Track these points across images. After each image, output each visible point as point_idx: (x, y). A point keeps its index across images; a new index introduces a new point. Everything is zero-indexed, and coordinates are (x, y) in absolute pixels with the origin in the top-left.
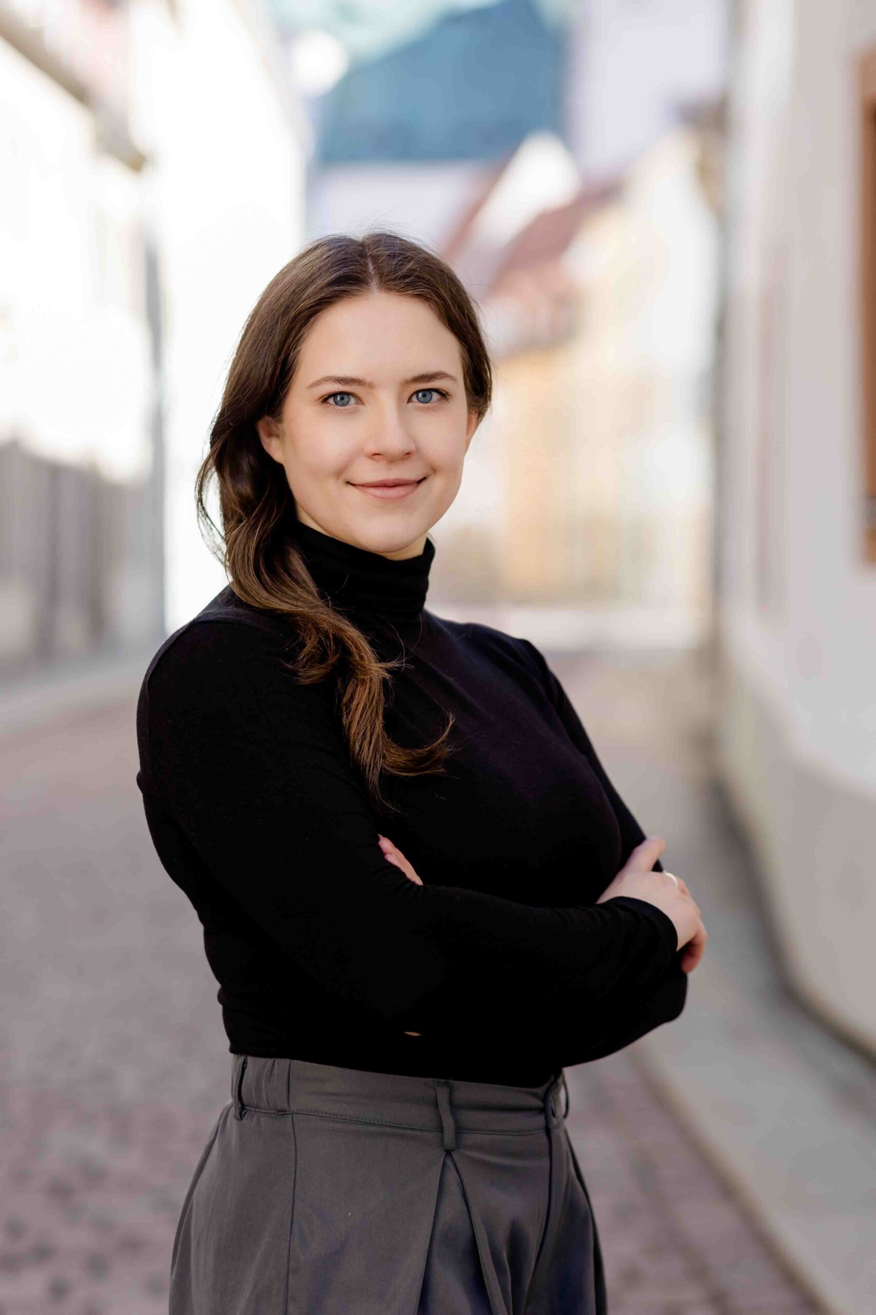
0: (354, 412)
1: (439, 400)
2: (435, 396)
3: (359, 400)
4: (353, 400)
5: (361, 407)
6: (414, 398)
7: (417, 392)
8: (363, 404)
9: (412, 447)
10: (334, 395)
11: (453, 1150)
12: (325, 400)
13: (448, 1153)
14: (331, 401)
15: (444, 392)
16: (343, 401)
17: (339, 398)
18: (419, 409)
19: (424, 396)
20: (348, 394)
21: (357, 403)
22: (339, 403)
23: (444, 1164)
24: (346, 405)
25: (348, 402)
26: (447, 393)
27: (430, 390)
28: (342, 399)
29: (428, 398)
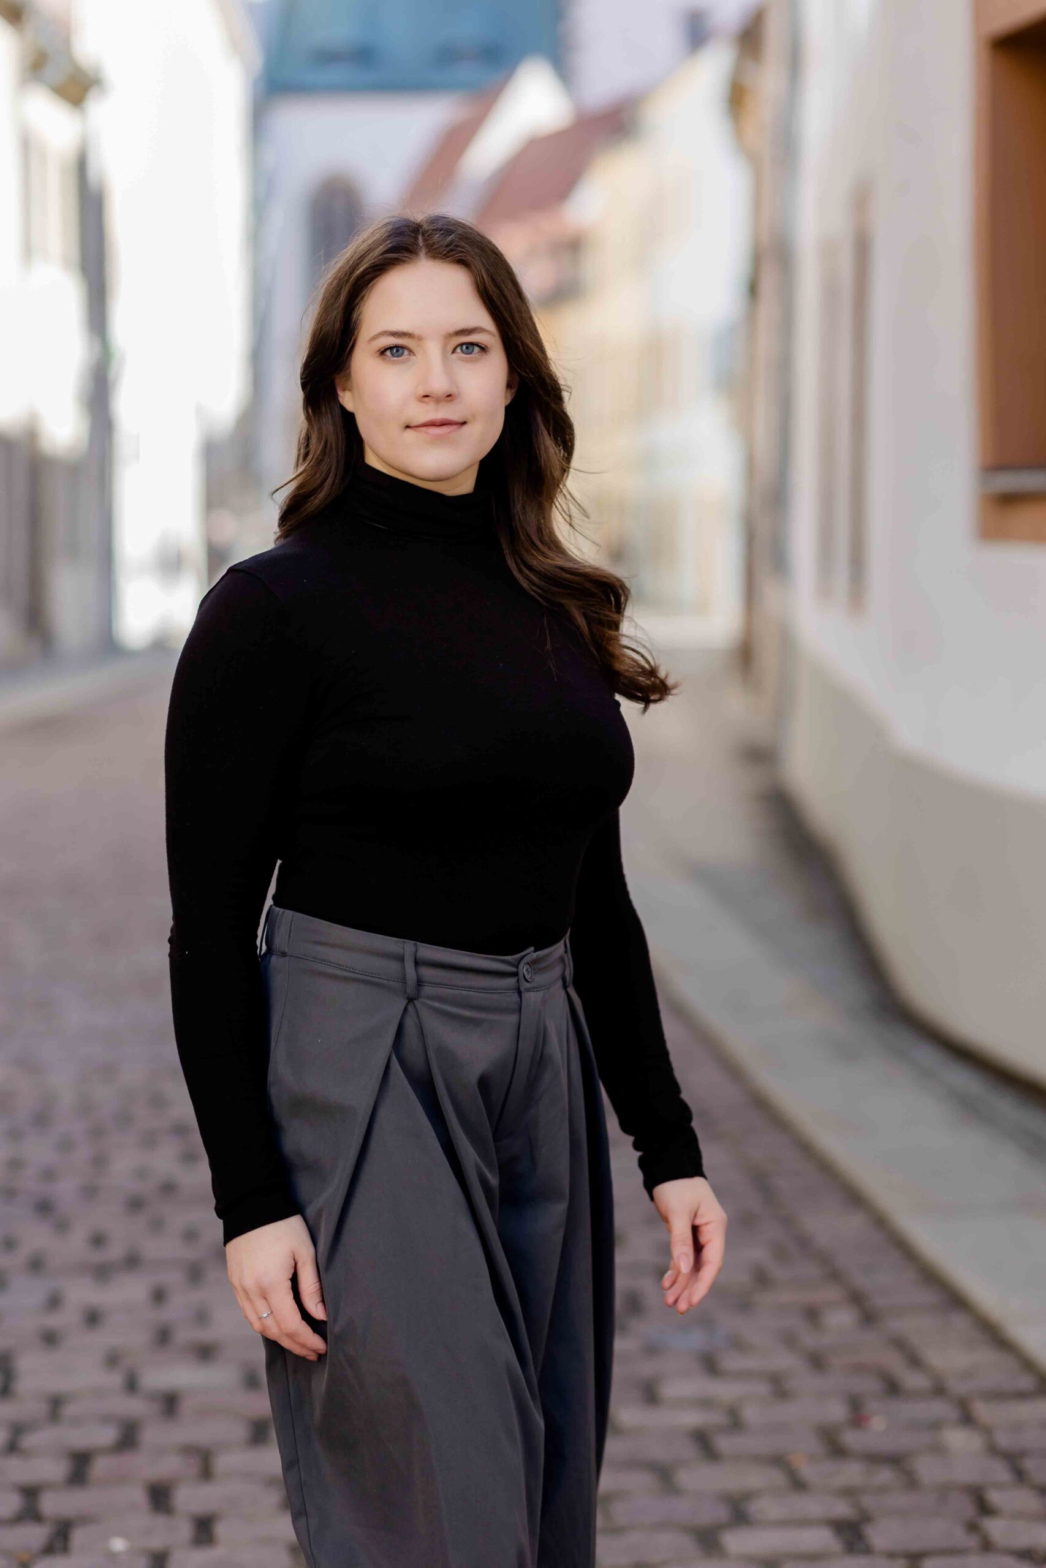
0: (407, 361)
1: (479, 352)
2: (476, 349)
3: (411, 351)
4: (406, 352)
5: (413, 358)
6: (458, 350)
7: (462, 345)
8: (415, 355)
9: (454, 391)
10: (391, 348)
11: (415, 999)
12: (382, 352)
13: (411, 1000)
14: (388, 353)
15: (483, 346)
16: (398, 353)
17: (395, 350)
18: (461, 359)
19: (467, 348)
20: (403, 347)
21: (409, 355)
22: (395, 355)
23: (406, 1009)
24: (400, 356)
25: (402, 354)
26: (486, 346)
27: (473, 344)
28: (397, 351)
29: (471, 348)
